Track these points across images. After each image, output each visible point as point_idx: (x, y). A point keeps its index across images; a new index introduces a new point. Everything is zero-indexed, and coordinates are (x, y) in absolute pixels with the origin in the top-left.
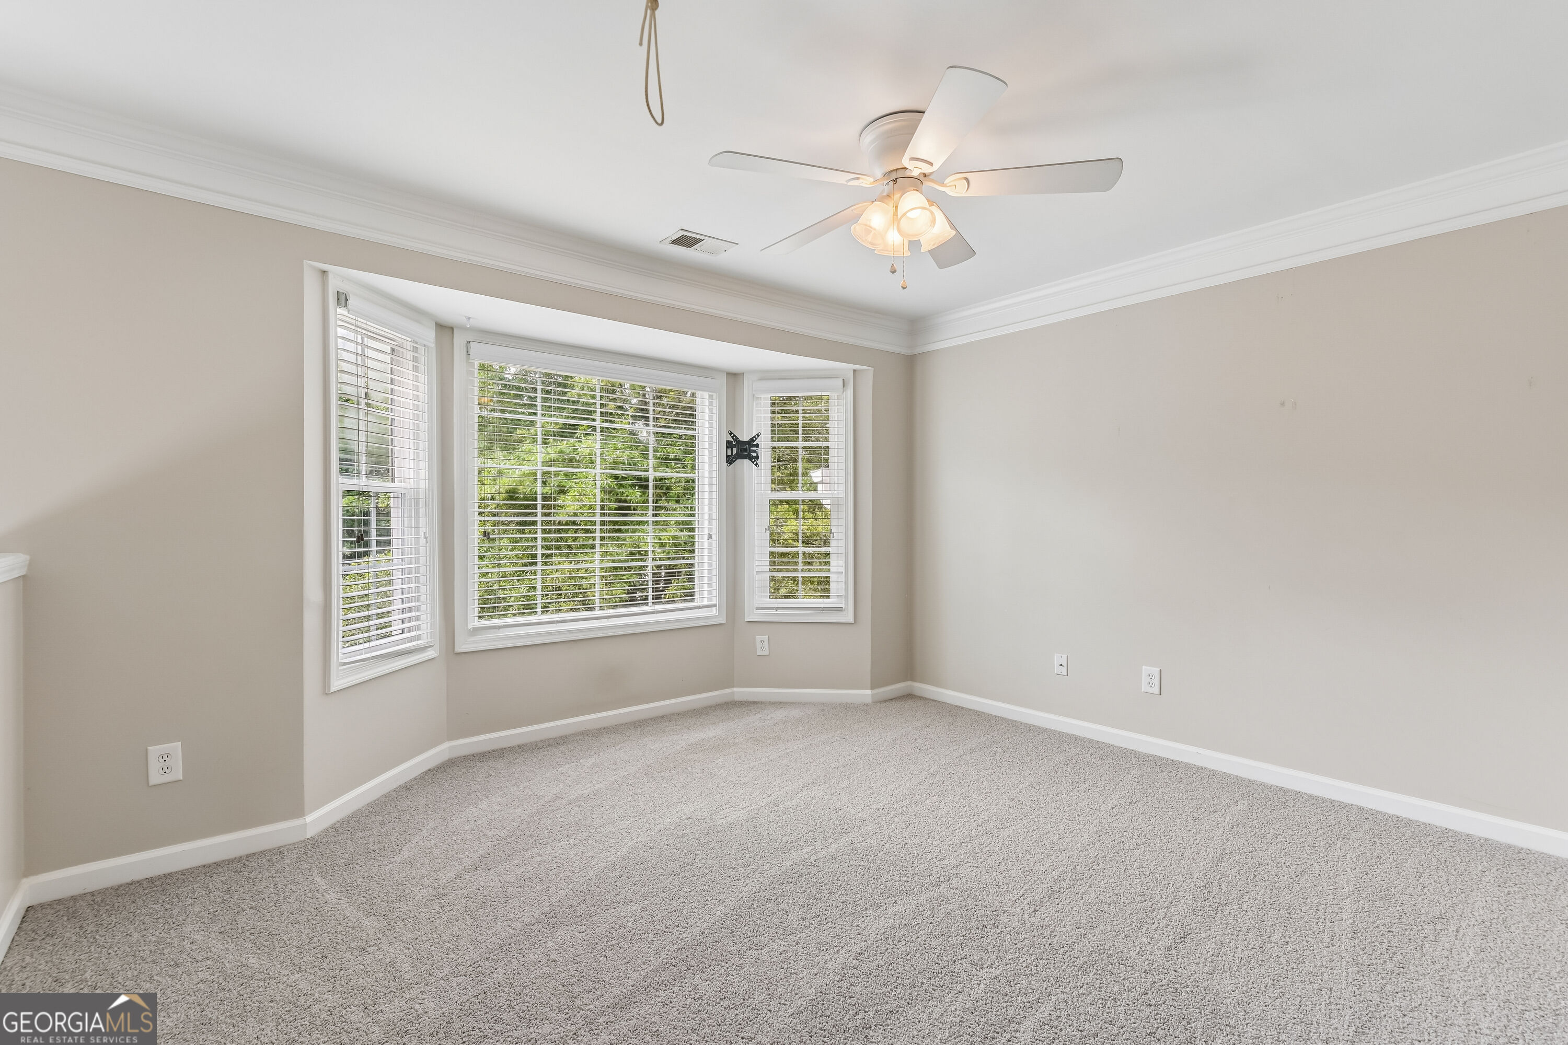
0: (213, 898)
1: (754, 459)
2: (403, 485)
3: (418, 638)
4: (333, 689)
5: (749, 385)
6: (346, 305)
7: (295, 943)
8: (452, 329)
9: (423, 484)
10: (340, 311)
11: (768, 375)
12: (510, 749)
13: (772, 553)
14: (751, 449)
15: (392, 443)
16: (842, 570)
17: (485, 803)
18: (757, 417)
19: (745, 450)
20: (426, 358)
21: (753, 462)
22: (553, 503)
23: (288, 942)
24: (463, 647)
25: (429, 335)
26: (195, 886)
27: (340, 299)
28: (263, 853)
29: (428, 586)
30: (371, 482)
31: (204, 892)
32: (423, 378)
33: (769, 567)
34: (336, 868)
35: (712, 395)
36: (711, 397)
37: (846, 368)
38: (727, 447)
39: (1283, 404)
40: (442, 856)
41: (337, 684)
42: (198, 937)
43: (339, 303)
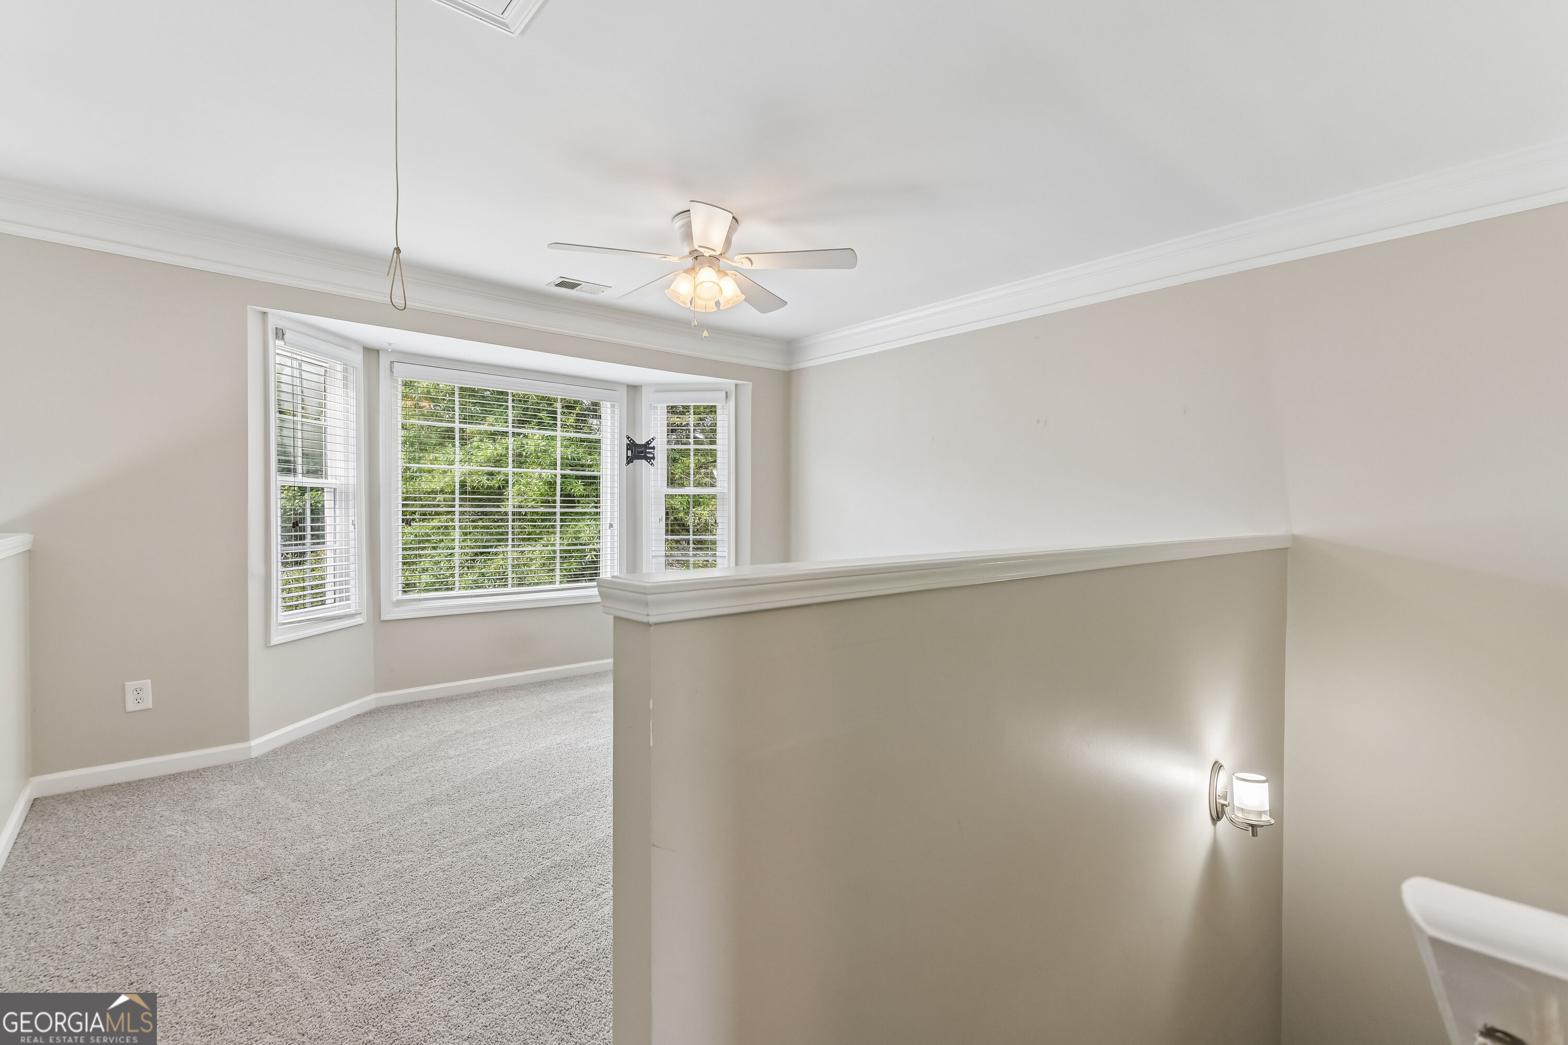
0: (176, 793)
1: (650, 459)
2: (334, 481)
3: (349, 606)
4: (273, 643)
5: (646, 397)
6: (283, 339)
7: (238, 816)
8: (378, 351)
9: (352, 481)
10: (279, 343)
11: (662, 388)
12: (430, 701)
13: (667, 540)
14: (647, 450)
15: (325, 447)
16: (726, 554)
17: (399, 736)
18: (654, 423)
19: (642, 452)
20: (354, 377)
21: (649, 462)
22: (468, 496)
23: (233, 816)
24: (388, 615)
25: (357, 358)
26: (163, 786)
27: (278, 333)
28: (215, 767)
29: (357, 565)
30: (306, 479)
31: (170, 790)
32: (352, 394)
33: (665, 552)
34: (273, 775)
35: (614, 404)
36: (613, 406)
37: (729, 383)
38: (628, 449)
39: (1038, 422)
40: (358, 768)
41: (276, 639)
42: (166, 814)
43: (277, 337)
